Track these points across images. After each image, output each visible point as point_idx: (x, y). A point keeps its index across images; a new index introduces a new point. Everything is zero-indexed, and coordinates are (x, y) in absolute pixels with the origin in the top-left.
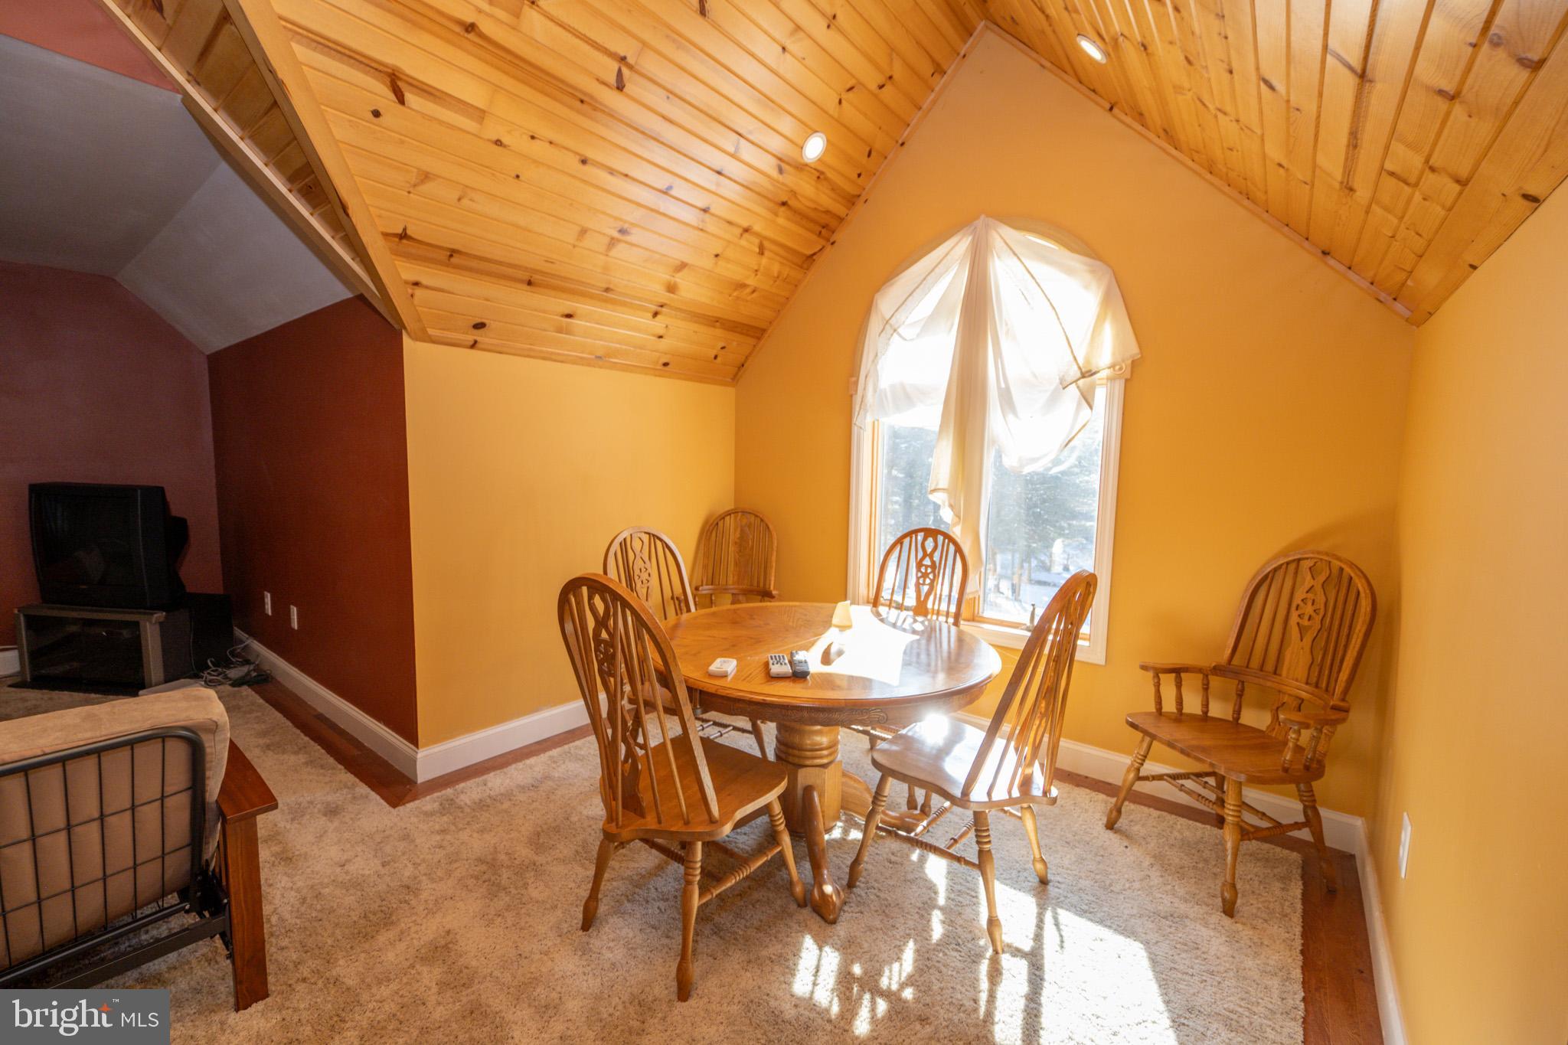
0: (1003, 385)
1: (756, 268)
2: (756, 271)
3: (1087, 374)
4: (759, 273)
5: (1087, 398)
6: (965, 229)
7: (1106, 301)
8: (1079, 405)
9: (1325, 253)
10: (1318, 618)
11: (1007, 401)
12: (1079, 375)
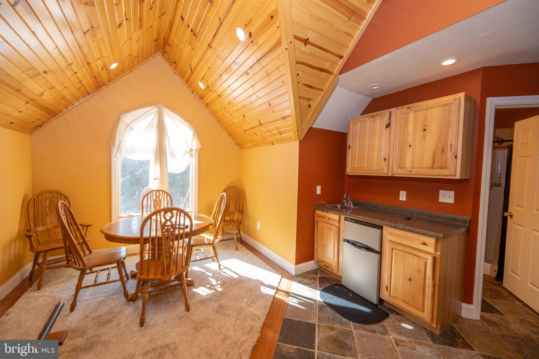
0: (172, 151)
1: (73, 93)
2: (72, 94)
3: (191, 150)
4: (72, 95)
5: (191, 155)
6: (155, 106)
7: (194, 134)
8: (190, 158)
9: (230, 135)
10: (234, 198)
11: (173, 154)
12: (190, 151)
